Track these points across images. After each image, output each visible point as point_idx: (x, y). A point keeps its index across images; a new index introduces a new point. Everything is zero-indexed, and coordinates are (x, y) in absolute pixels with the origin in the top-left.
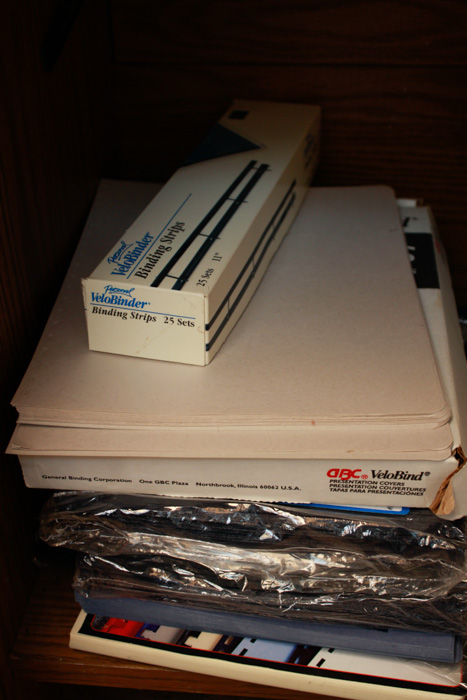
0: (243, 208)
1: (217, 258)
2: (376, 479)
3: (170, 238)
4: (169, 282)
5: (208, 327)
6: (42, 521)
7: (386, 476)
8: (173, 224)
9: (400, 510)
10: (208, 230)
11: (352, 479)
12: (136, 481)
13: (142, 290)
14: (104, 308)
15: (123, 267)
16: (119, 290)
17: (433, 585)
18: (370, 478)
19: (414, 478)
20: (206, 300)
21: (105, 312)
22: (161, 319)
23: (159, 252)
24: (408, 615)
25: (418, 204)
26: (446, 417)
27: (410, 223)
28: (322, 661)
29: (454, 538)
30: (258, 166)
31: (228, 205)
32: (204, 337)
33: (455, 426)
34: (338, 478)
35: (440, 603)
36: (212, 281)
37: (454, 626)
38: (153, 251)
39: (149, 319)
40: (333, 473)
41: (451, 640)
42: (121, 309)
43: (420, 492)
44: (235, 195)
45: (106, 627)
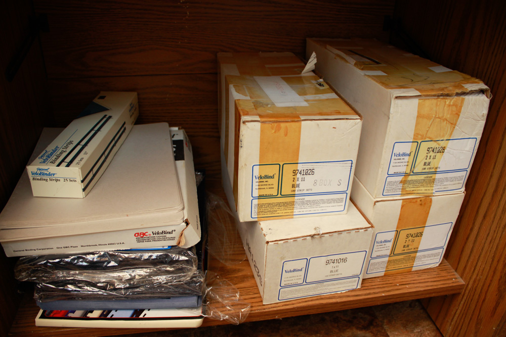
0: (99, 133)
1: (86, 153)
2: (154, 235)
3: (66, 147)
4: (64, 164)
5: (82, 181)
6: (15, 271)
7: (158, 233)
8: (69, 141)
9: (167, 247)
10: (83, 143)
11: (145, 236)
12: (55, 248)
13: (53, 169)
14: (37, 178)
15: (45, 160)
16: (43, 169)
17: (184, 276)
18: (152, 235)
19: (170, 233)
20: (80, 170)
21: (38, 179)
22: (62, 180)
23: (61, 153)
24: (177, 290)
25: (179, 129)
26: (182, 207)
27: (175, 136)
28: (145, 314)
29: (188, 255)
30: (107, 117)
31: (93, 132)
32: (82, 186)
33: (185, 211)
34: (139, 237)
35: (188, 283)
36: (82, 163)
37: (196, 292)
38: (58, 153)
39: (57, 180)
40: (137, 235)
41: (195, 298)
42: (45, 177)
43: (173, 239)
44: (96, 129)
45: (52, 314)
